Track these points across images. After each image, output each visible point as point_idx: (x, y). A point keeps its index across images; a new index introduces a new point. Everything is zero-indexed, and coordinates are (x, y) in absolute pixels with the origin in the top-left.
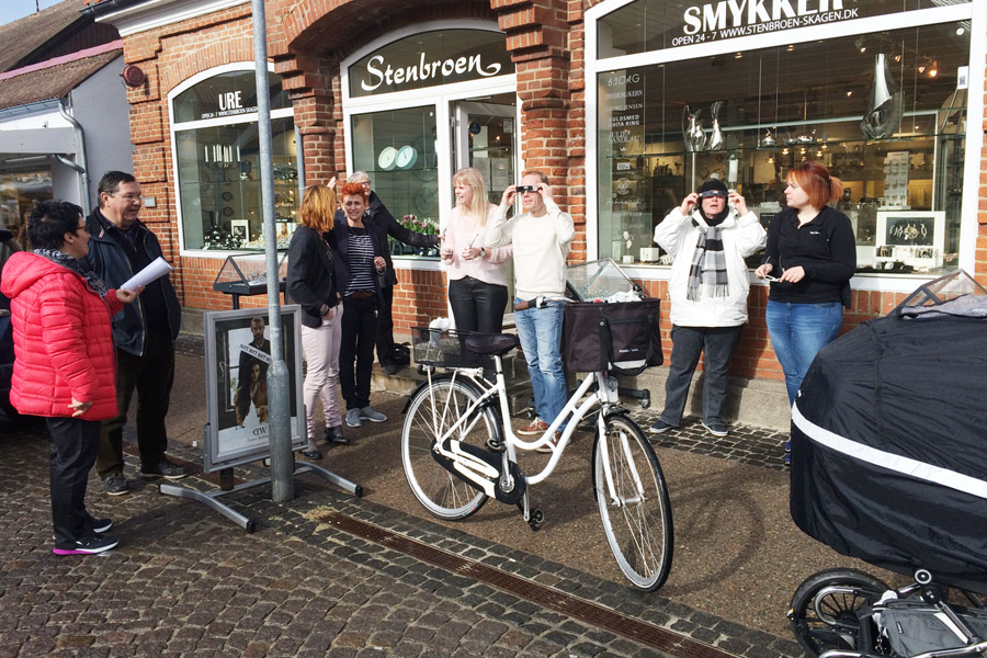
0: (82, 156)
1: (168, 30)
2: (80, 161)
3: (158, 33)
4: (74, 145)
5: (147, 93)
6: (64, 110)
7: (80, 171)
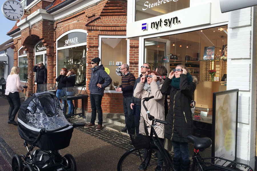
0: (8, 62)
1: (18, 39)
2: (7, 63)
3: (17, 39)
4: (6, 59)
5: (16, 50)
6: (5, 53)
7: (7, 65)
